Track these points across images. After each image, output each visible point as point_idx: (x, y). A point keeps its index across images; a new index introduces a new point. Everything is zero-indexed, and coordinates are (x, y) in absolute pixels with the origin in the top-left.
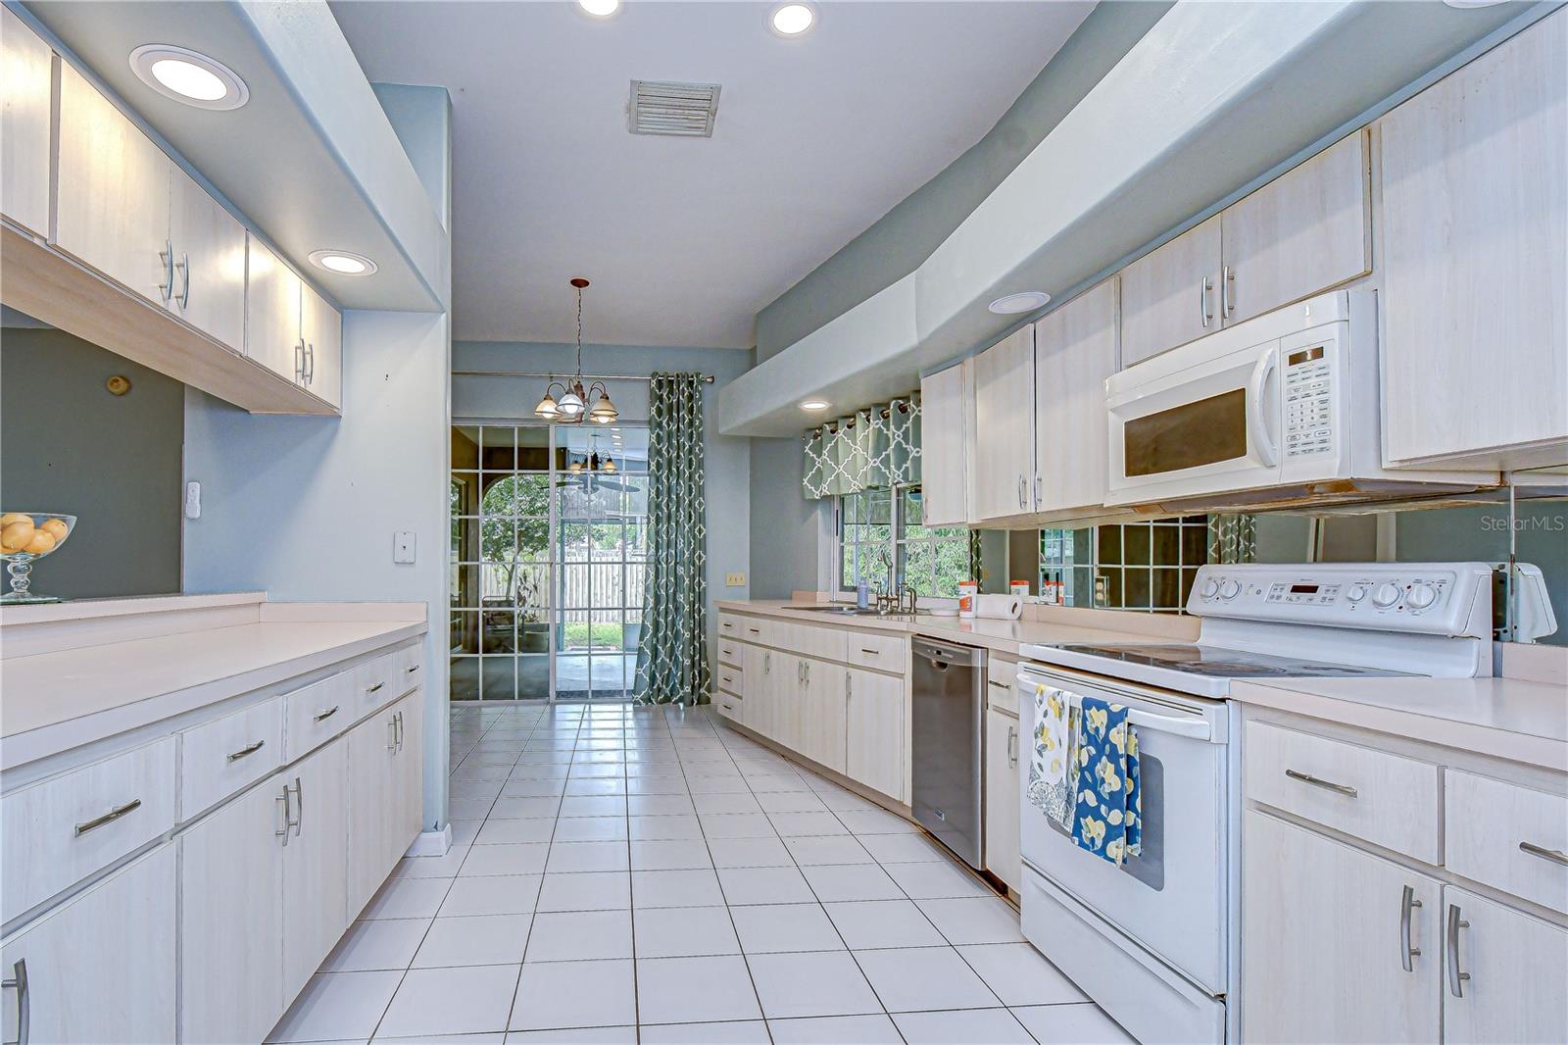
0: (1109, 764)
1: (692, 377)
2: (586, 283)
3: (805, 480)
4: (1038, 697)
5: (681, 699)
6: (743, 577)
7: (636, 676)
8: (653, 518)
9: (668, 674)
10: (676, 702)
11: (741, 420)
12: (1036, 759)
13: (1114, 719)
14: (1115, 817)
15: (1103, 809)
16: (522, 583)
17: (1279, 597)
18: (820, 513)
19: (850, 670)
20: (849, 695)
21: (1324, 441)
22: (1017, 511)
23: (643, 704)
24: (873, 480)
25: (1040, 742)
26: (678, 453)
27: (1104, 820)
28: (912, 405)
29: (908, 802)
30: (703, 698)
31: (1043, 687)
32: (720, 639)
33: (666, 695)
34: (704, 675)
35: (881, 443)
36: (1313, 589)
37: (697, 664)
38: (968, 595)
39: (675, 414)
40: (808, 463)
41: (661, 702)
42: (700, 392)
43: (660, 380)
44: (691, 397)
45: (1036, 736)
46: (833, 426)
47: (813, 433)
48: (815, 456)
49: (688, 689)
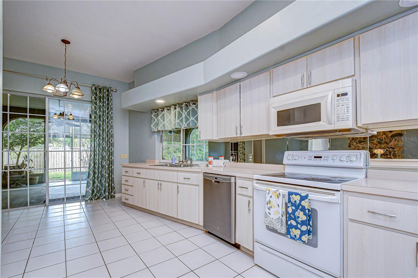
0: (301, 212)
1: (108, 88)
2: (69, 43)
3: (152, 125)
4: (267, 192)
5: (104, 197)
6: (126, 156)
7: (86, 191)
8: (93, 136)
9: (99, 189)
10: (102, 199)
11: (130, 104)
12: (267, 211)
13: (303, 198)
14: (304, 228)
15: (299, 226)
16: (25, 159)
17: (311, 159)
18: (156, 136)
19: (178, 184)
20: (178, 192)
21: (348, 118)
22: (235, 136)
23: (89, 201)
24: (177, 126)
25: (269, 205)
26: (103, 114)
27: (300, 229)
28: (191, 104)
29: (202, 224)
30: (112, 196)
31: (269, 188)
32: (123, 176)
33: (98, 197)
34: (113, 188)
35: (180, 115)
36: (321, 157)
37: (110, 185)
38: (211, 160)
39: (102, 100)
40: (153, 121)
41: (96, 199)
42: (111, 94)
43: (96, 88)
44: (108, 95)
45: (267, 204)
46: (162, 109)
47: (155, 111)
48: (155, 118)
49: (107, 194)
